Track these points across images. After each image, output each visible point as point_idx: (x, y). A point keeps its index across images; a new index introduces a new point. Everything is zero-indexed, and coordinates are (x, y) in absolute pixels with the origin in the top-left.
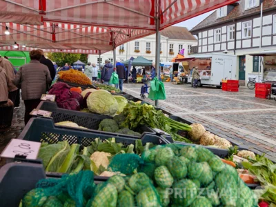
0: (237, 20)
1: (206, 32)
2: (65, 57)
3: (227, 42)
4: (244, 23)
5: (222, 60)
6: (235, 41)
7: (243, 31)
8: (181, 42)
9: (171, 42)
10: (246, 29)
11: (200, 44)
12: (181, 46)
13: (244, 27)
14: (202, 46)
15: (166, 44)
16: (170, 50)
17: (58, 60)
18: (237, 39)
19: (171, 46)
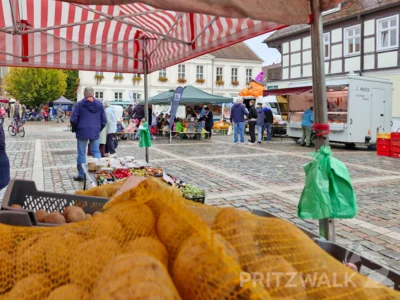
0: (365, 16)
1: (299, 41)
2: (38, 92)
3: (343, 58)
4: (380, 21)
5: (368, 90)
6: (362, 55)
7: (379, 36)
8: (235, 64)
9: (219, 63)
10: (385, 33)
11: (286, 64)
12: (235, 71)
13: (380, 29)
14: (290, 67)
15: (210, 67)
16: (218, 78)
17: (25, 96)
18: (365, 51)
19: (220, 70)
